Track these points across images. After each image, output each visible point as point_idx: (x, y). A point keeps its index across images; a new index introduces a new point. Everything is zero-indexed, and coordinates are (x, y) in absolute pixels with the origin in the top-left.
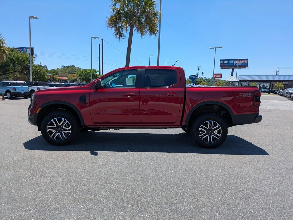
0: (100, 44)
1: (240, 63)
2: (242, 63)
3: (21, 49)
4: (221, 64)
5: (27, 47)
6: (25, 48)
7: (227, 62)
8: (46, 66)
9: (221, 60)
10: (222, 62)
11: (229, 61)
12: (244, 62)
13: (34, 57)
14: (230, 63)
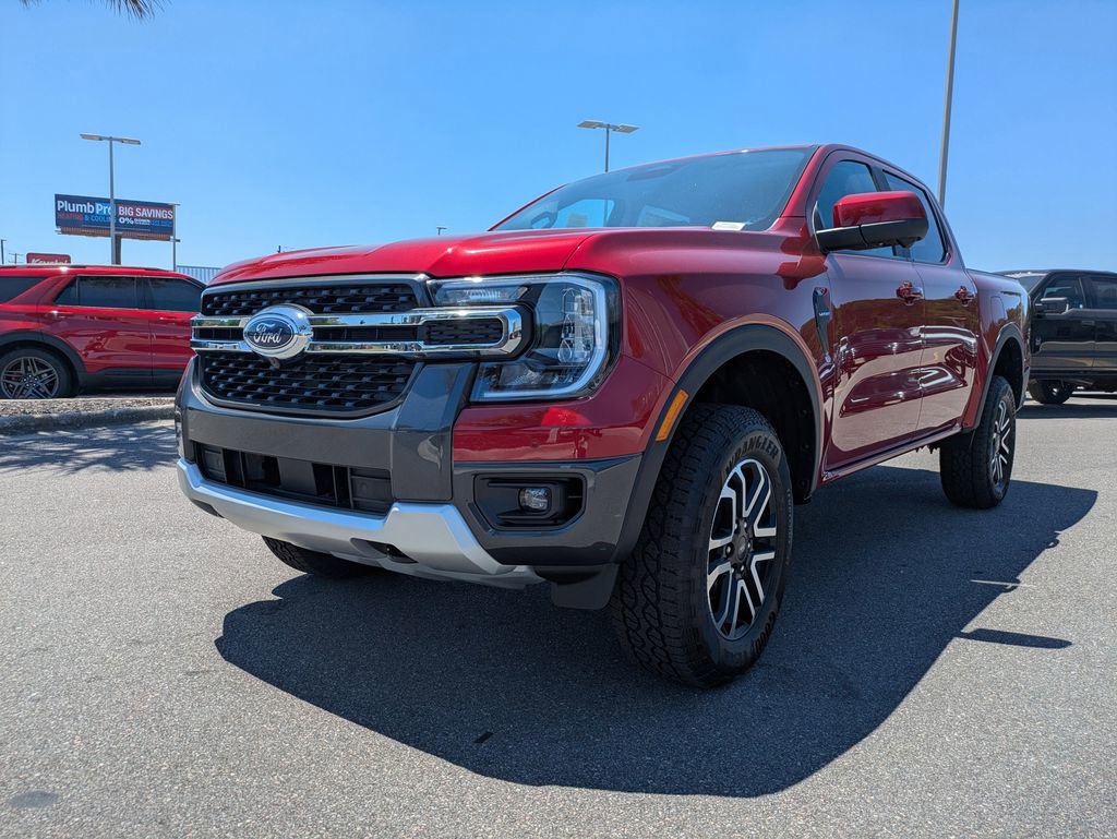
1: (144, 218)
2: (151, 219)
4: (61, 216)
7: (88, 208)
9: (58, 197)
10: (65, 205)
11: (97, 205)
12: (159, 214)
14: (101, 215)
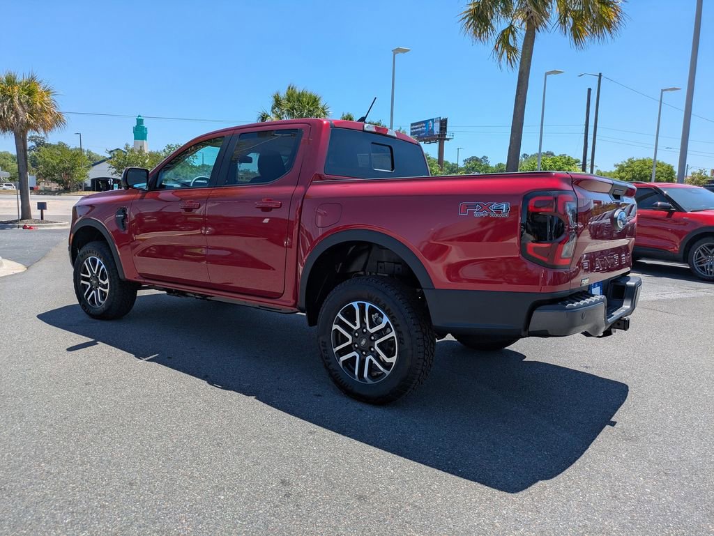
0: (590, 90)
3: (424, 125)
5: (436, 119)
6: (431, 122)
8: (487, 158)
13: (448, 139)
